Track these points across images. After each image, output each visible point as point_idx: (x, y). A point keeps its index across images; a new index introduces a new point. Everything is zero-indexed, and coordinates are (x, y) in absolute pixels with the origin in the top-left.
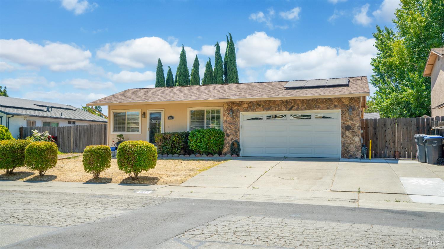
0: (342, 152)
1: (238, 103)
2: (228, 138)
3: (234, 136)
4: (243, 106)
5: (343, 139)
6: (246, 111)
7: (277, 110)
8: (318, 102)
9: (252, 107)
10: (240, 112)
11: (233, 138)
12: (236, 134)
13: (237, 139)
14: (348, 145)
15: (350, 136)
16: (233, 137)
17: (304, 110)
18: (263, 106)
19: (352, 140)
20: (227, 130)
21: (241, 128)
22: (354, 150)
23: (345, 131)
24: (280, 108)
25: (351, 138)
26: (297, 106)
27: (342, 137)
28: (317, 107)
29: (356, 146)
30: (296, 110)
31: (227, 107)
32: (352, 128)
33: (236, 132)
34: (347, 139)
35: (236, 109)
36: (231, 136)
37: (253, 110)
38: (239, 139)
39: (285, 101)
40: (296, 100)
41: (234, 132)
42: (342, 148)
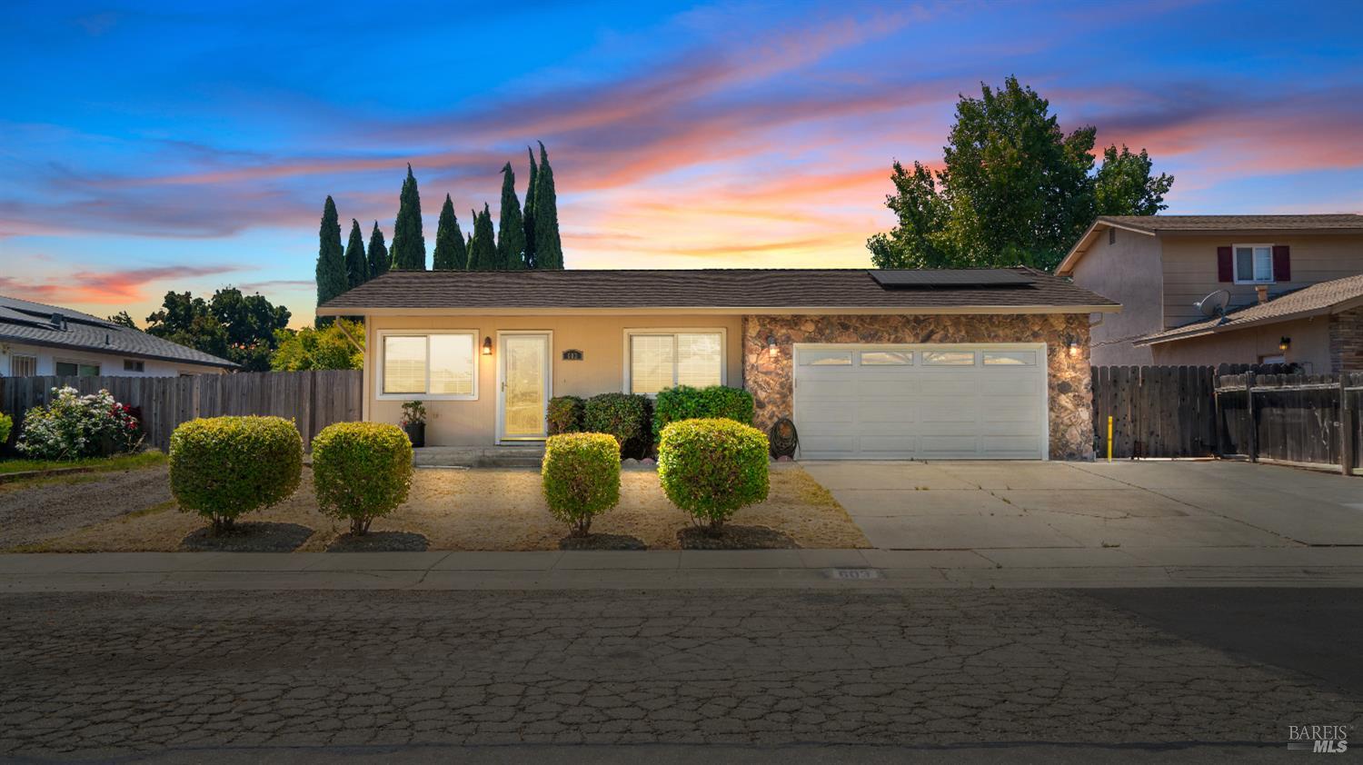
0: (1050, 445)
1: (789, 318)
2: (760, 412)
3: (778, 407)
4: (803, 328)
5: (1053, 415)
6: (811, 342)
7: (892, 340)
8: (994, 323)
9: (828, 331)
10: (795, 344)
11: (774, 412)
12: (784, 402)
13: (787, 413)
14: (1065, 428)
15: (1070, 406)
16: (774, 409)
17: (960, 342)
18: (856, 329)
19: (1075, 417)
20: (759, 392)
21: (796, 386)
22: (1079, 440)
23: (1058, 395)
24: (899, 335)
25: (1072, 411)
26: (942, 332)
27: (1051, 409)
28: (993, 334)
29: (1082, 431)
30: (941, 341)
31: (758, 328)
32: (1074, 387)
33: (784, 396)
34: (1062, 415)
35: (784, 335)
36: (770, 408)
37: (829, 340)
38: (792, 414)
39: (912, 318)
40: (940, 315)
41: (778, 396)
42: (1050, 435)
